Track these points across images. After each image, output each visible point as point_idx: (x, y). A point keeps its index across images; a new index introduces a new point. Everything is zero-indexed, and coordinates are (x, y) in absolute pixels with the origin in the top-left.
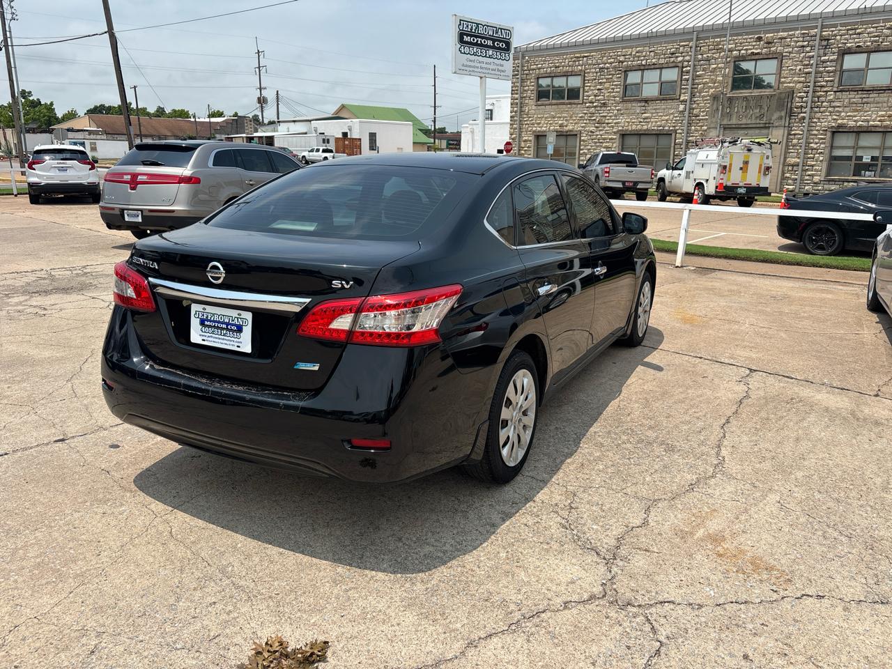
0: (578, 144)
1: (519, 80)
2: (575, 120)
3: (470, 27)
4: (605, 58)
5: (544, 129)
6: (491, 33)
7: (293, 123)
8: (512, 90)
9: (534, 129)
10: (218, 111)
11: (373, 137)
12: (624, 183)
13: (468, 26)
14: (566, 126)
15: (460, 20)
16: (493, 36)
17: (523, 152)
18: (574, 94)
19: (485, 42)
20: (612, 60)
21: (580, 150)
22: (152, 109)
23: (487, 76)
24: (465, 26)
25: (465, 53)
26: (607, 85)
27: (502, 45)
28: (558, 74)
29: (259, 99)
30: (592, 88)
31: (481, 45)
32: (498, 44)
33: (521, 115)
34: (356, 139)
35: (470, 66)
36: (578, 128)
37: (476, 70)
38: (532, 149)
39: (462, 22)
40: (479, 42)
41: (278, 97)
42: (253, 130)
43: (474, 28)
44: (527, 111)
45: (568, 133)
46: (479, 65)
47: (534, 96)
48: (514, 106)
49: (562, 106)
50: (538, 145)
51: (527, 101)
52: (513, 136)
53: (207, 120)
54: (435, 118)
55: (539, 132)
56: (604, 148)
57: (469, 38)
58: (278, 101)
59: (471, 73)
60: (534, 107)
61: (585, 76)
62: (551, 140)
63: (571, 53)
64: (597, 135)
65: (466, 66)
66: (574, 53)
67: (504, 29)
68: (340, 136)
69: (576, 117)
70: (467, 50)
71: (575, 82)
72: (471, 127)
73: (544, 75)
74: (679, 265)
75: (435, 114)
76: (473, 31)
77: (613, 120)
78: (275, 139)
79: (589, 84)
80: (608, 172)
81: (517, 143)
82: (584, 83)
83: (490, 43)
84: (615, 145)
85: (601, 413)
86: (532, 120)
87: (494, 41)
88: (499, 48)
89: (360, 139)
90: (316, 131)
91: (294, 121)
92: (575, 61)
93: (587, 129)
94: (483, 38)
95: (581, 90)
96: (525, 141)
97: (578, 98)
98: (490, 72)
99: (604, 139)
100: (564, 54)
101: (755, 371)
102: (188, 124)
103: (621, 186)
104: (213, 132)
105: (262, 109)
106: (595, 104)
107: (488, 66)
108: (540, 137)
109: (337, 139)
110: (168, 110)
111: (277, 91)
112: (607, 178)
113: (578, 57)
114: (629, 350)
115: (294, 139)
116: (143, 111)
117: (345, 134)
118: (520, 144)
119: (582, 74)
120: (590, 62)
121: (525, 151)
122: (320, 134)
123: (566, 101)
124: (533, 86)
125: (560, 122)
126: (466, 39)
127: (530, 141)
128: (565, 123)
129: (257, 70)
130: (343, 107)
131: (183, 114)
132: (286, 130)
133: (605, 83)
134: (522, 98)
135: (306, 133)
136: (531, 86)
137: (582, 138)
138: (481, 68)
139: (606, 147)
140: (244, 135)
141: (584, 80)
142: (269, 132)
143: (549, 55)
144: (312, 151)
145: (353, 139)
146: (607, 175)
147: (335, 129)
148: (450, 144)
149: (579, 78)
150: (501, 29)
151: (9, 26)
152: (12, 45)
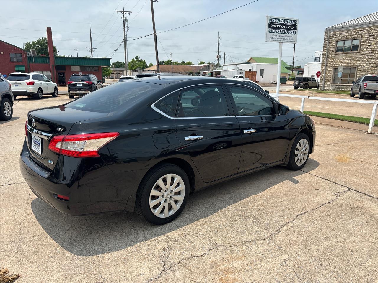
0: (356, 72)
1: (327, 43)
2: (355, 61)
3: (275, 21)
4: (373, 30)
5: (339, 65)
6: (286, 22)
7: (229, 66)
8: (324, 48)
9: (334, 65)
10: (203, 62)
11: (262, 71)
12: (374, 91)
13: (274, 20)
14: (350, 64)
15: (270, 18)
16: (287, 24)
17: (327, 76)
18: (355, 48)
19: (282, 27)
20: (377, 31)
21: (357, 75)
22: (180, 62)
23: (283, 42)
24: (272, 20)
25: (272, 32)
26: (373, 43)
27: (292, 28)
28: (347, 39)
29: (217, 56)
30: (365, 45)
31: (281, 28)
32: (289, 27)
33: (327, 59)
34: (254, 72)
35: (274, 38)
36: (356, 64)
37: (277, 39)
38: (332, 75)
39: (271, 19)
40: (280, 27)
41: (225, 55)
42: (213, 69)
43: (277, 21)
44: (330, 57)
45: (351, 67)
46: (279, 37)
47: (334, 50)
48: (324, 55)
49: (348, 54)
50: (335, 73)
51: (331, 53)
52: (323, 69)
53: (197, 66)
54: (293, 62)
55: (336, 66)
56: (370, 74)
57: (274, 25)
58: (225, 57)
59: (275, 41)
60: (334, 55)
61: (361, 40)
62: (341, 70)
63: (355, 29)
64: (366, 68)
65: (272, 38)
66: (356, 29)
67: (293, 20)
68: (248, 70)
69: (356, 59)
70: (273, 31)
71: (356, 42)
72: (308, 65)
73: (340, 40)
74: (370, 132)
75: (294, 60)
76: (277, 22)
77: (375, 60)
78: (221, 72)
79: (363, 43)
80: (366, 85)
81: (324, 72)
82: (361, 43)
83: (285, 27)
84: (376, 72)
85: (242, 200)
86: (333, 61)
87: (287, 26)
88: (291, 29)
89: (256, 72)
90: (238, 69)
91: (230, 65)
92: (356, 33)
93: (361, 64)
94: (281, 25)
95: (359, 46)
96: (329, 71)
97: (357, 50)
98: (285, 40)
99: (370, 69)
100: (350, 30)
101: (352, 190)
102: (191, 67)
103: (373, 92)
104: (199, 70)
105: (218, 60)
106: (366, 53)
107: (284, 38)
108: (336, 69)
109: (246, 72)
110: (185, 62)
111: (225, 53)
112: (365, 88)
113: (358, 31)
114: (291, 172)
115: (228, 72)
116: (177, 63)
117: (250, 70)
118: (326, 73)
119: (360, 39)
120: (365, 33)
121: (328, 75)
122: (240, 70)
123: (351, 52)
124: (334, 45)
125: (347, 62)
126: (272, 26)
127: (331, 71)
128: (350, 62)
129: (218, 45)
130: (252, 58)
131: (189, 63)
132: (226, 68)
133: (372, 42)
134: (328, 51)
135: (234, 70)
136: (333, 45)
137: (358, 69)
138: (280, 39)
139: (371, 73)
140: (209, 71)
141: (361, 41)
142: (220, 69)
143: (343, 31)
144: (235, 77)
145: (253, 72)
146: (366, 87)
147: (246, 68)
148: (300, 73)
149: (359, 40)
150: (292, 20)
151: (126, 34)
152: (127, 41)
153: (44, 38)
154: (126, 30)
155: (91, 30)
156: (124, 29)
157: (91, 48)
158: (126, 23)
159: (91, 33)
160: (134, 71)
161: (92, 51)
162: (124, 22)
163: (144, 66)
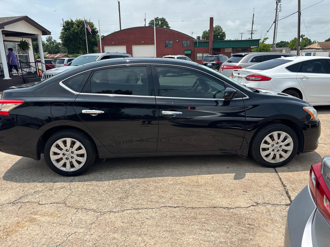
151: (278, 14)
152: (278, 20)
153: (217, 26)
154: (278, 11)
155: (254, 14)
156: (277, 10)
157: (252, 31)
158: (279, 4)
159: (253, 17)
160: (292, 50)
161: (252, 33)
162: (277, 3)
163: (306, 44)
